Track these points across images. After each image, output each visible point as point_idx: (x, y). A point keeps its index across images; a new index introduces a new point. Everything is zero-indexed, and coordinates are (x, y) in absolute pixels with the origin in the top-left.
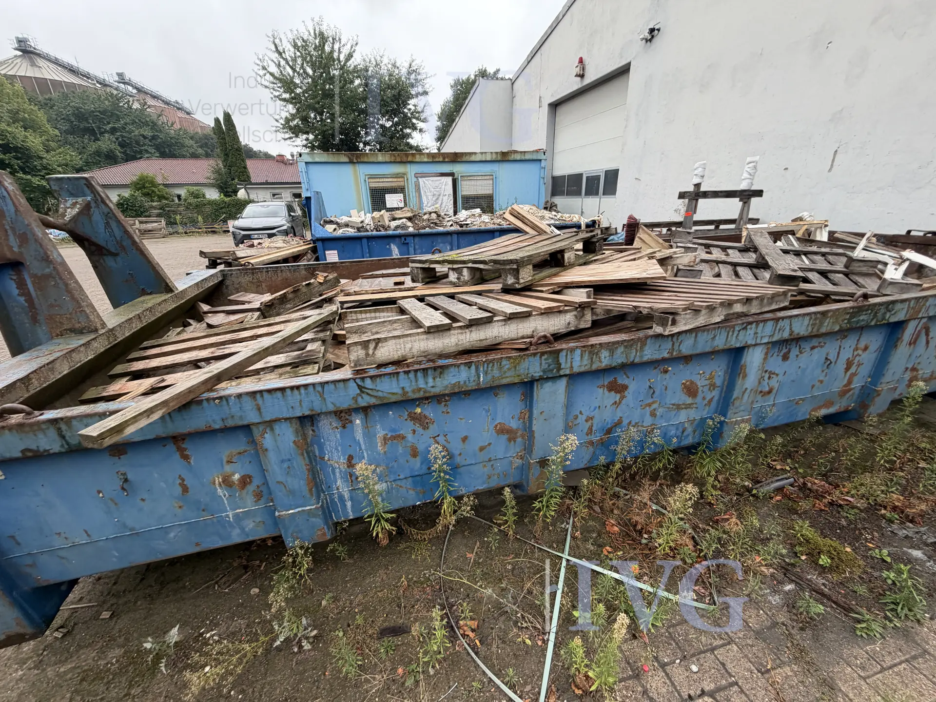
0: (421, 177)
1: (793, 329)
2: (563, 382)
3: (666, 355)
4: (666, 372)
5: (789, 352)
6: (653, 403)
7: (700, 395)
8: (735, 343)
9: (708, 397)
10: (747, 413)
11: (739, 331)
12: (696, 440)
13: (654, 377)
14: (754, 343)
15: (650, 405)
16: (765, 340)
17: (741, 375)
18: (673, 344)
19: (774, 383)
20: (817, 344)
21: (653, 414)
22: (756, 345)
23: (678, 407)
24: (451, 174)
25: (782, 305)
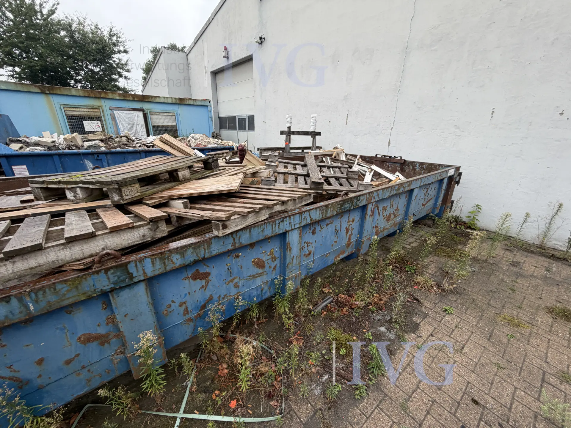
0: (115, 110)
1: (312, 217)
2: (141, 286)
3: (230, 247)
4: (238, 256)
5: (315, 228)
6: (235, 278)
7: (267, 266)
8: (278, 230)
9: (273, 266)
10: (298, 270)
11: (279, 223)
12: (272, 293)
13: (230, 261)
14: (290, 229)
15: (232, 281)
16: (297, 226)
17: (288, 249)
18: (234, 239)
19: (311, 248)
20: (329, 223)
21: (236, 286)
22: (292, 230)
23: (254, 277)
24: (142, 110)
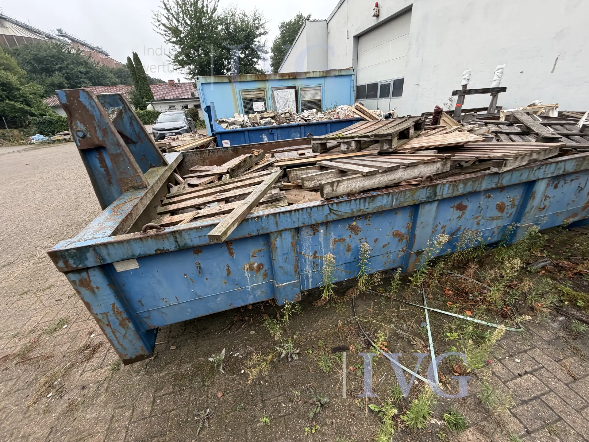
0: (275, 90)
1: (566, 168)
2: (435, 204)
3: (494, 186)
4: (489, 197)
5: (558, 183)
6: (480, 216)
7: (506, 211)
8: (533, 178)
9: (510, 212)
10: (532, 221)
11: (536, 170)
12: (499, 239)
13: (482, 200)
14: (542, 177)
15: (477, 218)
16: (549, 176)
17: (532, 198)
18: (499, 179)
19: (547, 203)
20: (575, 178)
21: (478, 224)
22: (544, 178)
23: (493, 219)
24: (294, 87)
25: (554, 155)
